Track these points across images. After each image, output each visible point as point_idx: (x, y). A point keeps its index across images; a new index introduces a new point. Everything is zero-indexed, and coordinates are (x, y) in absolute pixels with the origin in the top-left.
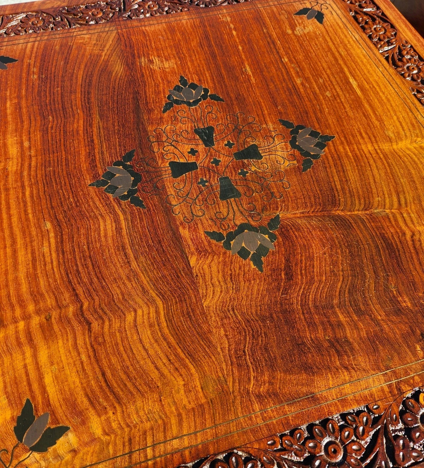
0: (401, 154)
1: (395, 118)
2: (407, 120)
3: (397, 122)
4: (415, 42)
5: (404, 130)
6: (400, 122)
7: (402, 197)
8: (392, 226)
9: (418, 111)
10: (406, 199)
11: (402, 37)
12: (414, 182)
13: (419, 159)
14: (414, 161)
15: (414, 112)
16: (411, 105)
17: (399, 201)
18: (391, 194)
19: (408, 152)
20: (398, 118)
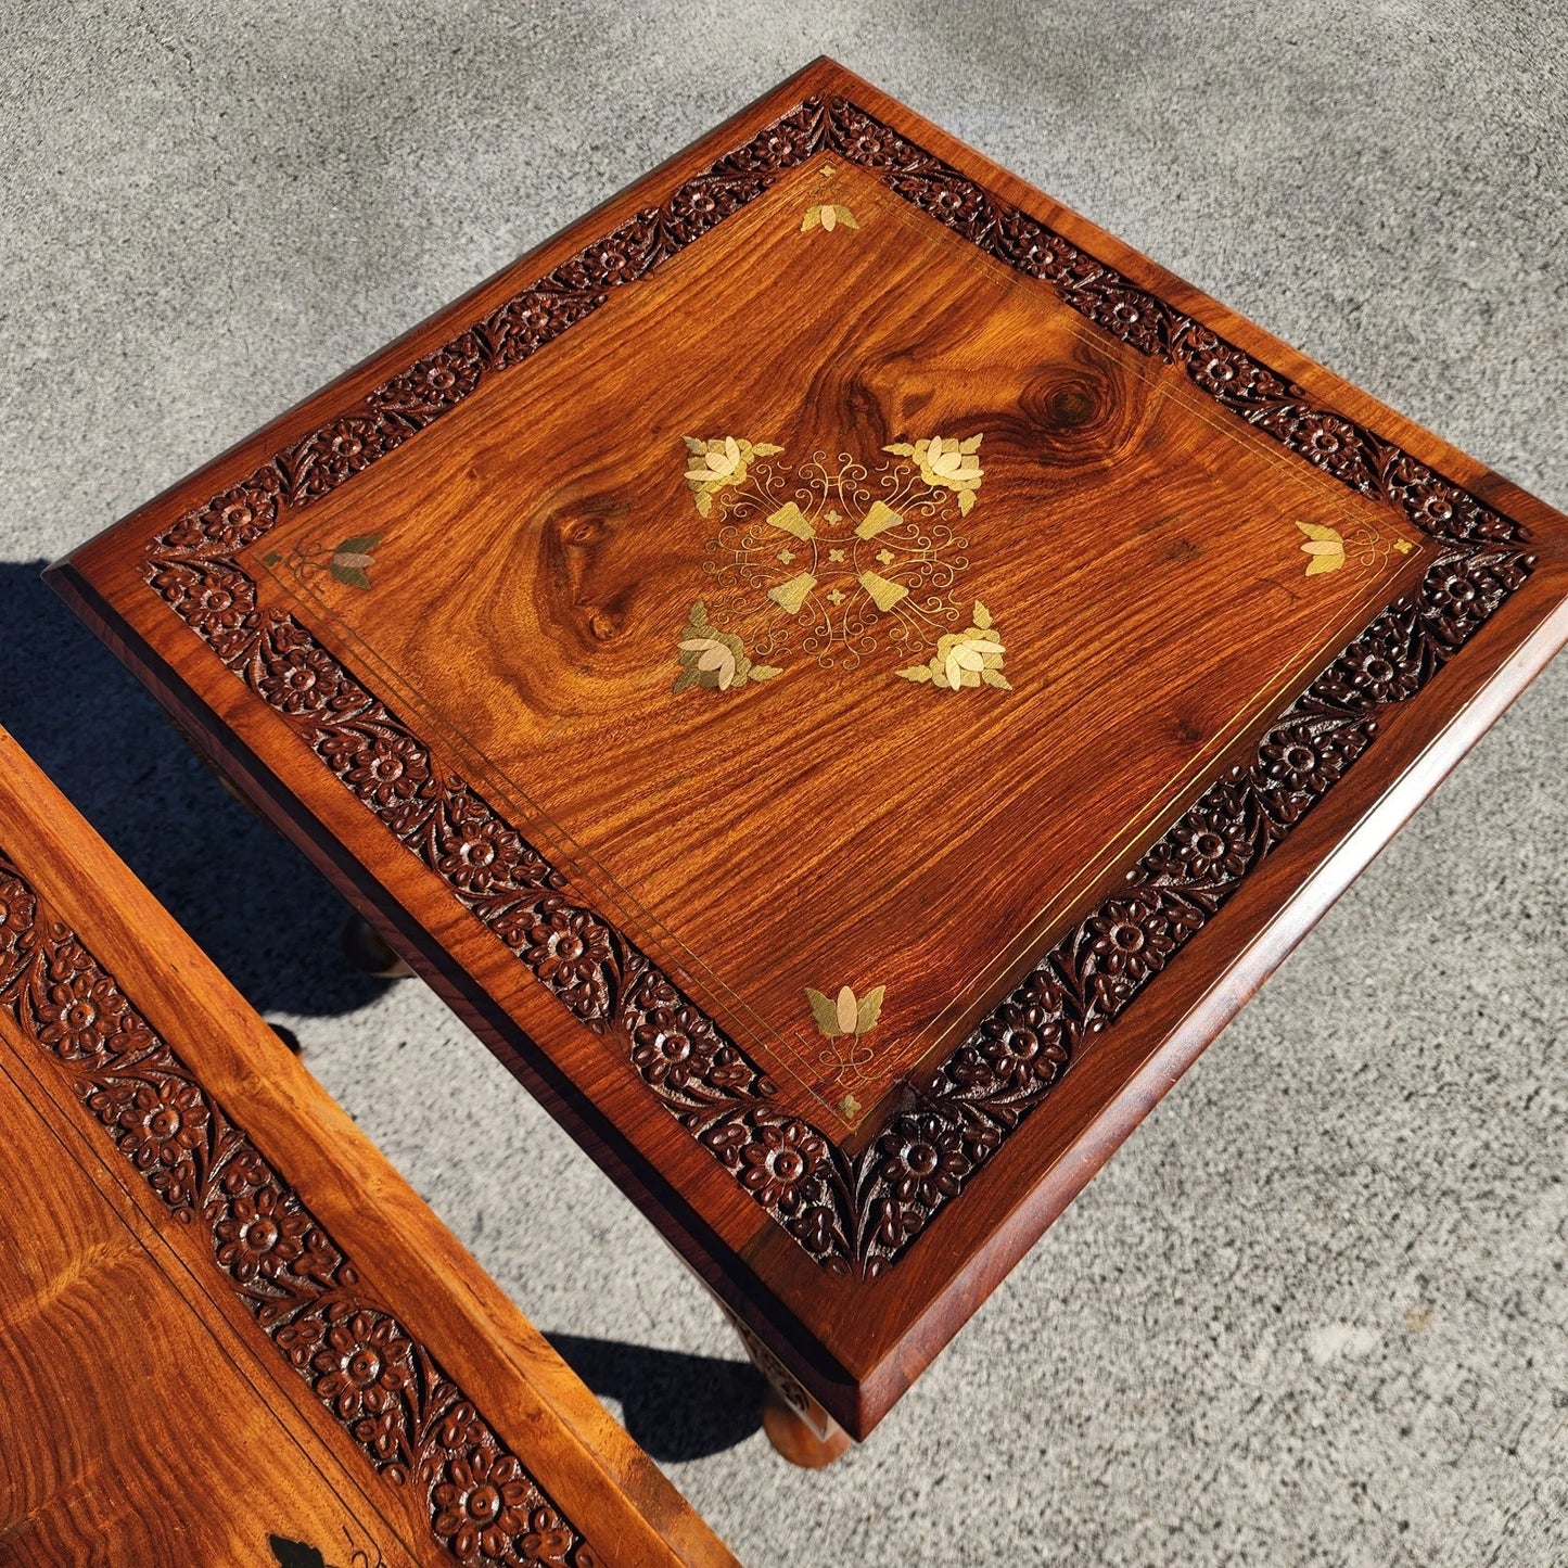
0: (59, 1319)
1: (42, 1207)
2: (72, 1200)
3: (46, 1217)
4: (83, 917)
5: (63, 1237)
6: (53, 1214)
7: (64, 1452)
8: (46, 1552)
9: (96, 1154)
10: (73, 1456)
11: (50, 914)
12: (91, 1389)
13: (100, 1313)
14: (90, 1325)
15: (87, 1165)
16: (78, 1143)
17: (58, 1470)
18: (40, 1458)
19: (75, 1302)
20: (49, 1205)
